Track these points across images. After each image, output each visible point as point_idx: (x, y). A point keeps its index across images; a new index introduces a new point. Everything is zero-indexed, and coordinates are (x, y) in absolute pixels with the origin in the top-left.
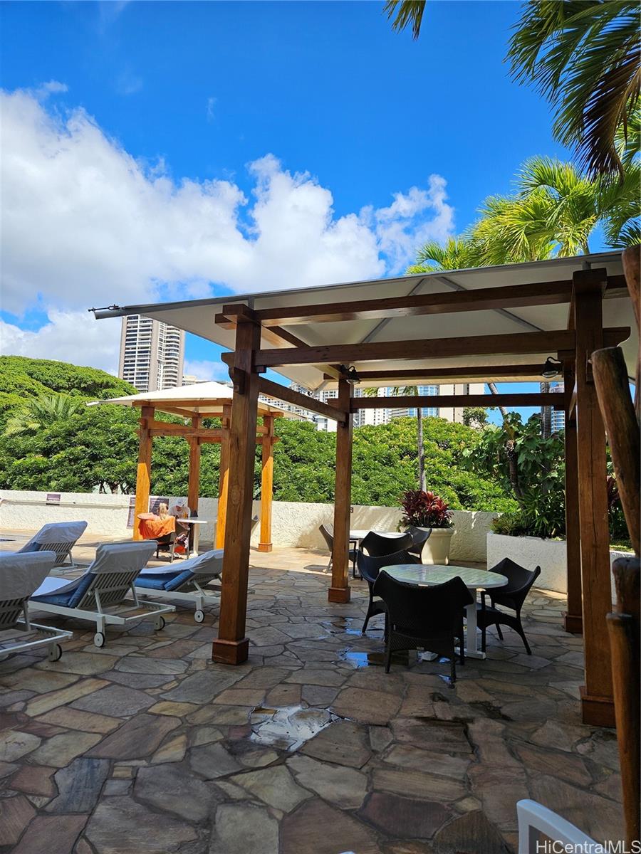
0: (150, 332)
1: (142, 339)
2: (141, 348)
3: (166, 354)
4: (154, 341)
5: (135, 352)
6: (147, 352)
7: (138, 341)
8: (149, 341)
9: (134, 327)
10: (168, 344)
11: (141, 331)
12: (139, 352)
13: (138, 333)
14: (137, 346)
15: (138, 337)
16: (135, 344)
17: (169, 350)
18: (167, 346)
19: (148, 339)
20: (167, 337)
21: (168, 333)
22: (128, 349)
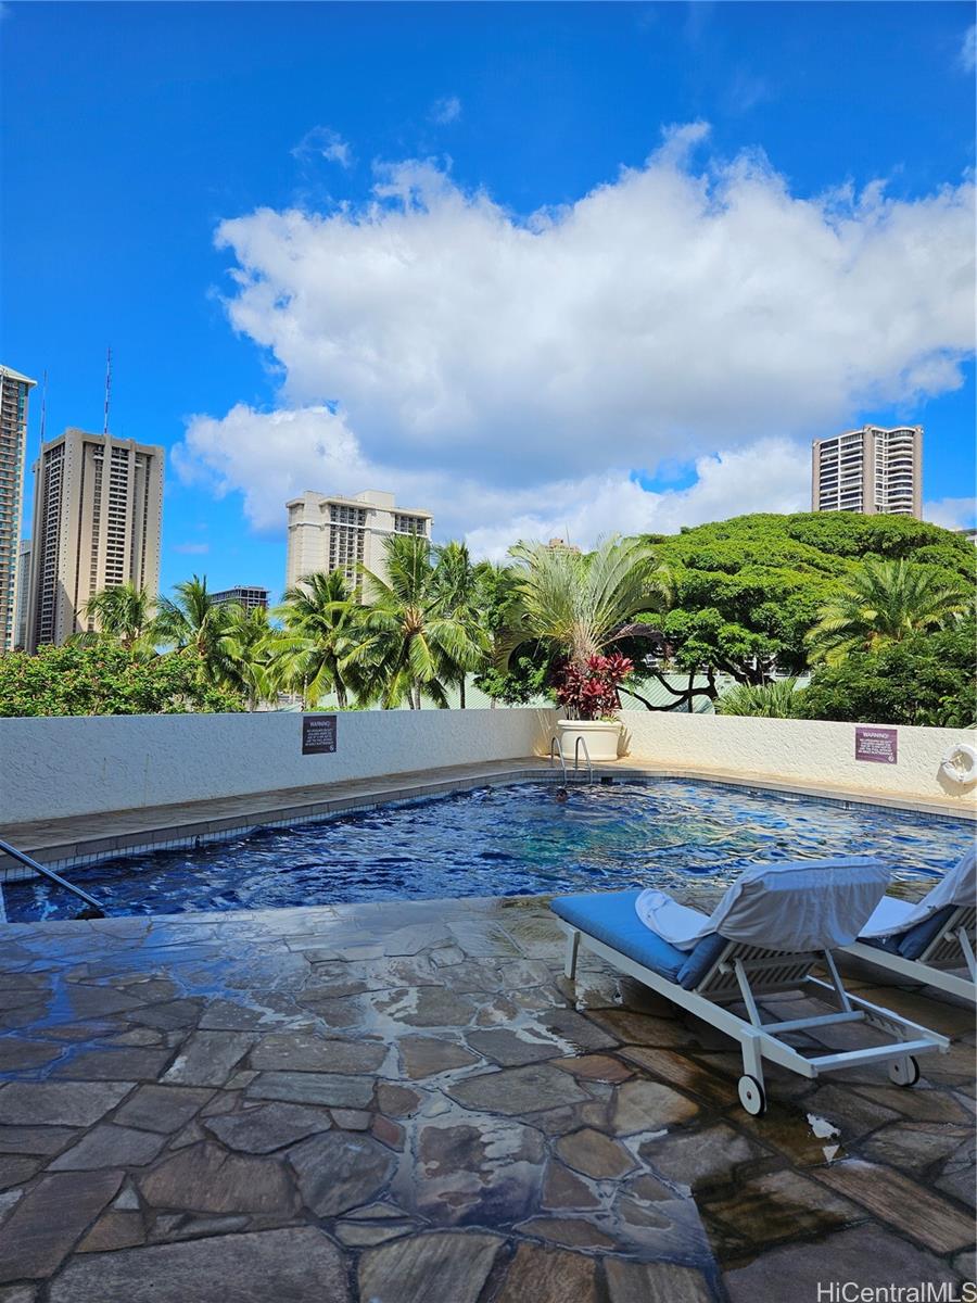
0: (861, 462)
1: (847, 476)
2: (846, 490)
3: (890, 494)
4: (867, 474)
5: (836, 499)
6: (857, 495)
7: (840, 480)
8: (860, 476)
9: (831, 459)
10: (892, 475)
11: (843, 462)
12: (843, 497)
13: (840, 466)
14: (839, 488)
15: (840, 473)
16: (836, 485)
17: (895, 486)
18: (890, 479)
19: (857, 474)
20: (890, 465)
21: (890, 458)
22: (825, 495)
